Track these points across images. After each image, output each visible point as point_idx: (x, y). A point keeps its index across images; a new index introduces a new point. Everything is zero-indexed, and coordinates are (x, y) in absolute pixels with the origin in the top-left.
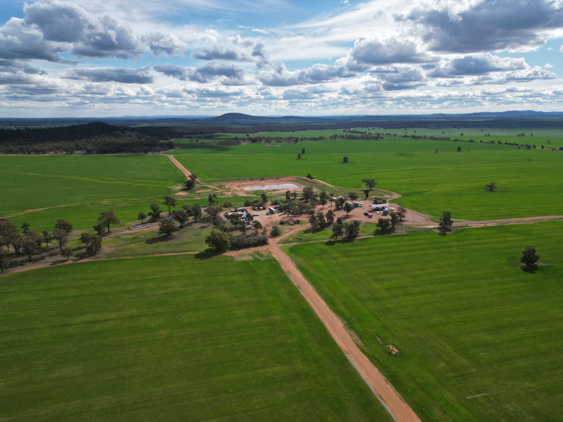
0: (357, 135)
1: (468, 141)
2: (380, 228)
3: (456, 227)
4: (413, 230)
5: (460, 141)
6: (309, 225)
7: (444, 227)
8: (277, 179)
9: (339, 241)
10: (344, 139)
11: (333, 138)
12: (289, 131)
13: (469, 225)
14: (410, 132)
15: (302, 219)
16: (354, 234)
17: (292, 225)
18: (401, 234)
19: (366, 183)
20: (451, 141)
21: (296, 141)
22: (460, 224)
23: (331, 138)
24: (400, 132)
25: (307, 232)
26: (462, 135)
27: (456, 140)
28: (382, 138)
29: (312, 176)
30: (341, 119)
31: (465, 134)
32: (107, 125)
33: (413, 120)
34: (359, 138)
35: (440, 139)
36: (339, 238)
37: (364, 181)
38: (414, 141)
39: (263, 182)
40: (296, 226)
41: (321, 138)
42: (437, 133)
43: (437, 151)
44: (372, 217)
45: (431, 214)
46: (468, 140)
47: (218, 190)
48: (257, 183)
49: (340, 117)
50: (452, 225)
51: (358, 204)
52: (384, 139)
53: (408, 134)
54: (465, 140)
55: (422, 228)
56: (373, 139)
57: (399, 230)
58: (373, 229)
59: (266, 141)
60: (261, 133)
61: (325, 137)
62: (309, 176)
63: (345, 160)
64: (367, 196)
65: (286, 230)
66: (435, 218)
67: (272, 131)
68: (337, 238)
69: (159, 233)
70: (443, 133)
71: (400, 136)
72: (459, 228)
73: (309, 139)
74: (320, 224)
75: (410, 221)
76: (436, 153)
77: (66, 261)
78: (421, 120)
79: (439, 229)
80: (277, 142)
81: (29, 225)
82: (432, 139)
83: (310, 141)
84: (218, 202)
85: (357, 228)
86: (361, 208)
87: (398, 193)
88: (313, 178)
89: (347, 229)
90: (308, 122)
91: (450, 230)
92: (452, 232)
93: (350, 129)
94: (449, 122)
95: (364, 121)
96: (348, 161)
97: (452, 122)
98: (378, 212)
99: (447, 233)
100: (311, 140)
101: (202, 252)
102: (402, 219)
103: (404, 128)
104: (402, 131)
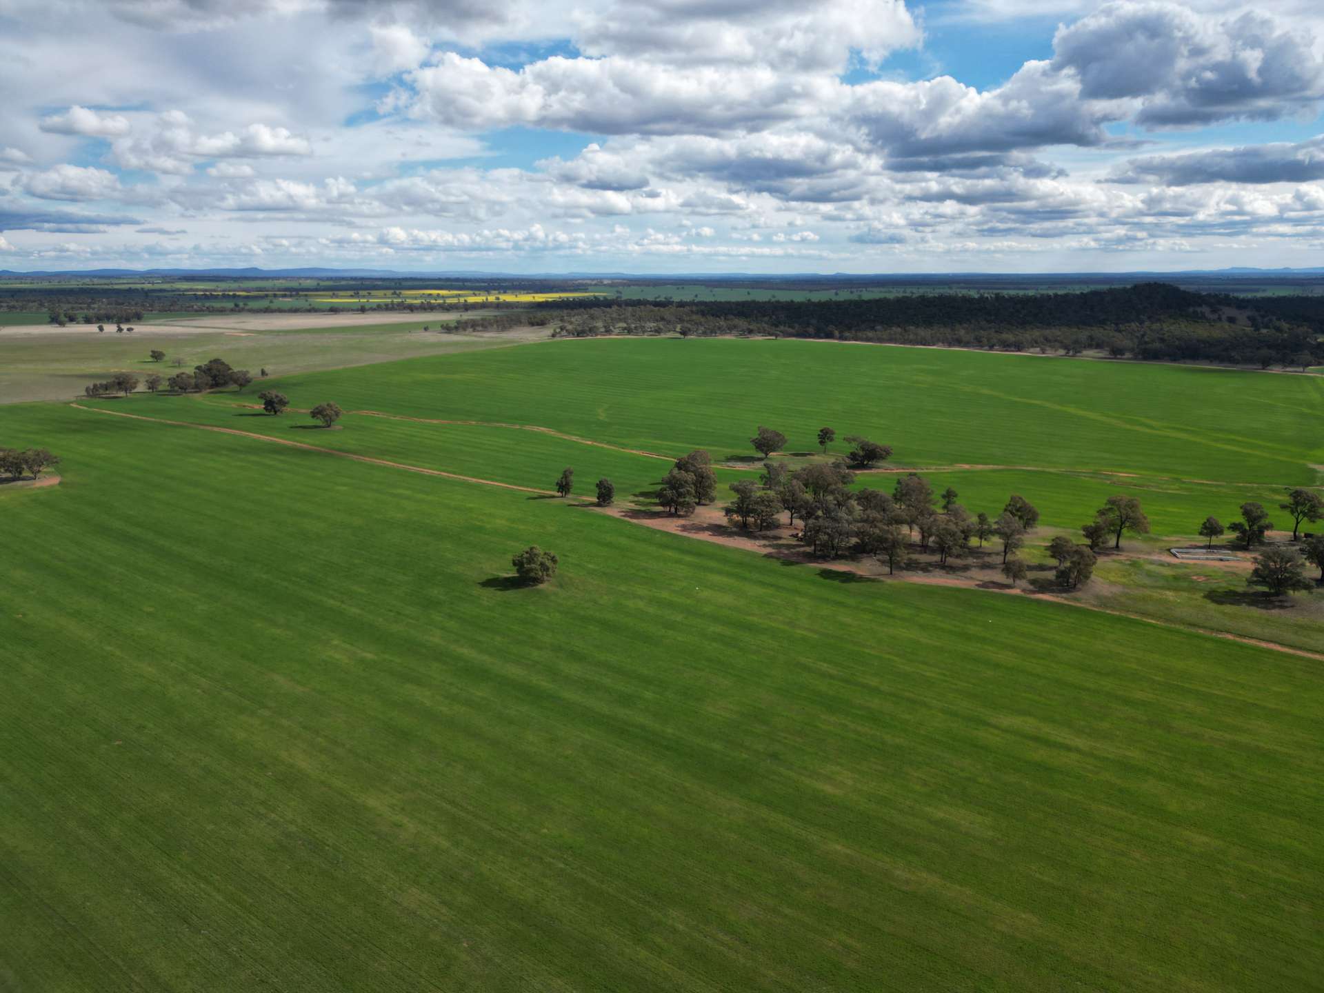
32: (1176, 290)
77: (1008, 587)
81: (956, 496)
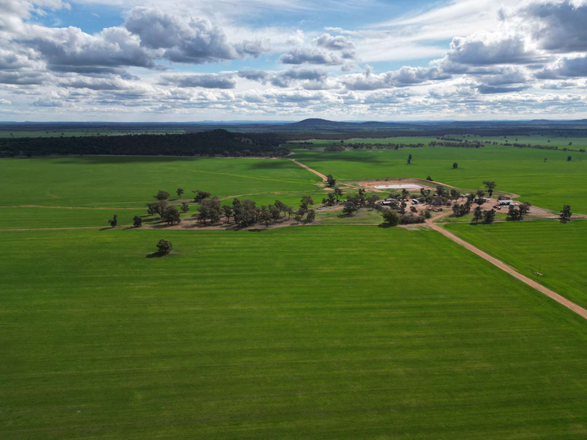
0: (456, 143)
1: (578, 151)
2: (510, 216)
3: (574, 218)
4: (538, 219)
5: (569, 150)
6: (452, 212)
7: (564, 218)
8: (400, 180)
9: (479, 223)
10: (443, 147)
11: (432, 146)
12: (380, 138)
13: (586, 218)
14: (511, 141)
15: (444, 208)
16: (491, 219)
17: (437, 212)
18: (528, 221)
19: (485, 185)
20: (559, 150)
21: (397, 147)
22: (577, 217)
23: (430, 145)
24: (501, 141)
25: (451, 216)
26: (570, 144)
27: (565, 149)
28: (483, 146)
29: (432, 179)
30: (427, 124)
31: (574, 143)
33: (511, 126)
34: (458, 146)
35: (546, 148)
36: (479, 221)
37: (485, 183)
38: (517, 149)
39: (388, 182)
40: (440, 213)
41: (420, 145)
42: (543, 141)
43: (546, 159)
44: (501, 209)
45: (550, 209)
46: (579, 149)
47: (355, 188)
48: (383, 183)
49: (426, 123)
50: (571, 217)
51: (486, 199)
52: (485, 147)
53: (509, 142)
54: (574, 149)
55: (546, 218)
56: (473, 147)
57: (525, 218)
58: (504, 217)
59: (367, 148)
60: (353, 139)
61: (423, 144)
62: (429, 179)
63: (455, 166)
64: (491, 195)
65: (435, 215)
66: (555, 212)
67: (363, 138)
68: (477, 221)
69: (344, 212)
70: (549, 141)
71: (501, 144)
72: (577, 219)
73: (408, 146)
74: (461, 212)
75: (534, 213)
76: (545, 162)
77: (298, 224)
78: (520, 127)
79: (560, 219)
80: (378, 148)
82: (537, 148)
83: (409, 148)
84: (366, 195)
85: (494, 215)
86: (489, 203)
87: (516, 194)
88: (432, 180)
89: (485, 215)
90: (392, 127)
91: (569, 220)
92: (571, 221)
93: (443, 136)
94: (554, 129)
95: (454, 127)
96: (458, 167)
97: (557, 130)
98: (504, 206)
99: (567, 221)
100: (411, 147)
101: (380, 224)
102: (527, 211)
103: (502, 135)
104: (501, 139)
